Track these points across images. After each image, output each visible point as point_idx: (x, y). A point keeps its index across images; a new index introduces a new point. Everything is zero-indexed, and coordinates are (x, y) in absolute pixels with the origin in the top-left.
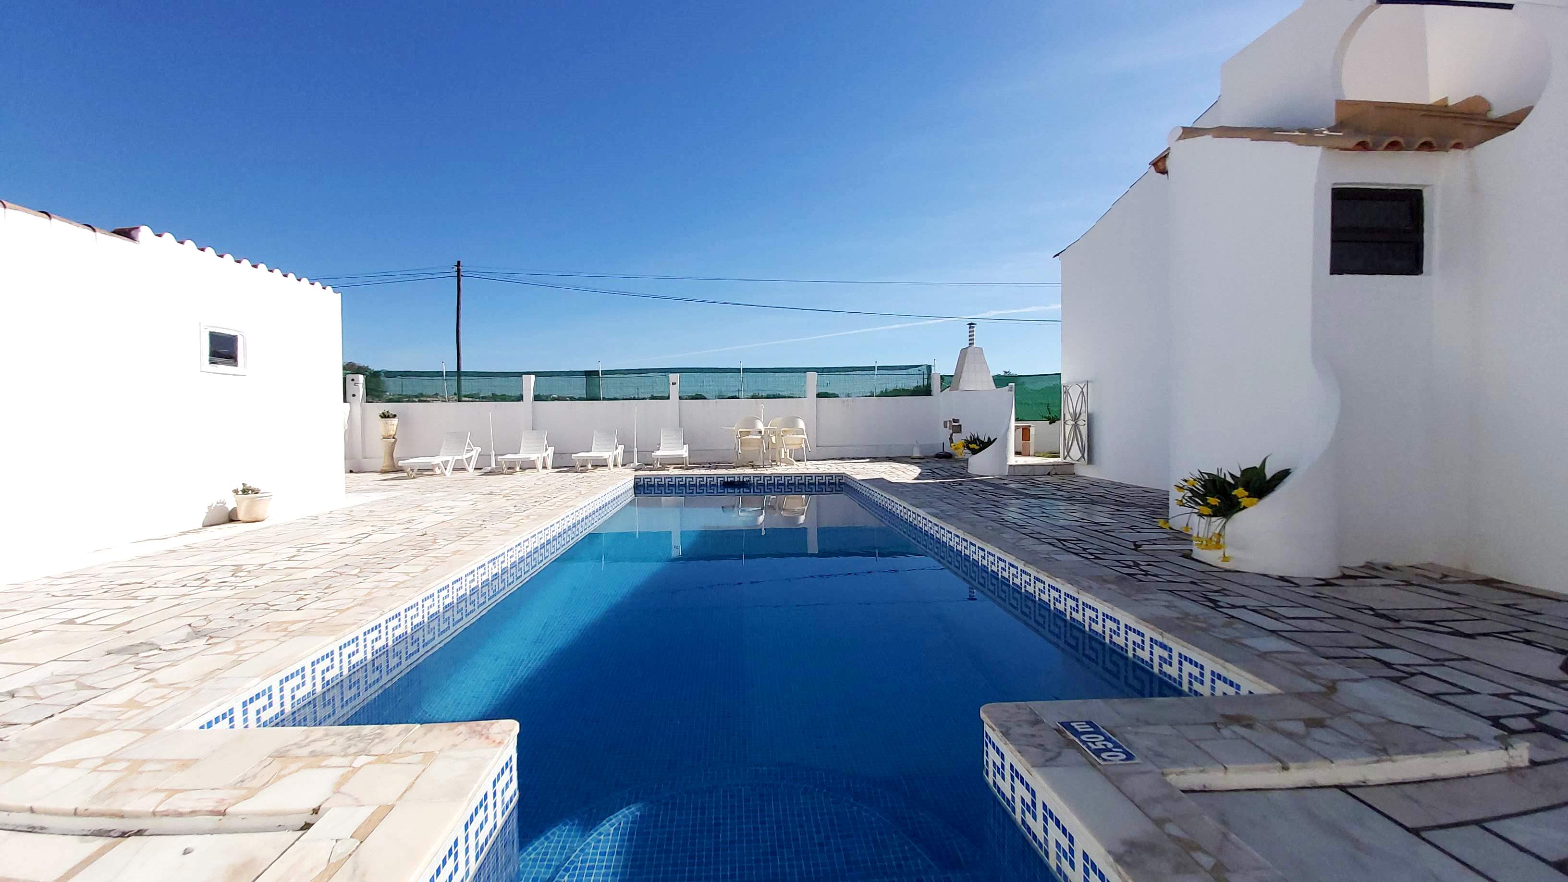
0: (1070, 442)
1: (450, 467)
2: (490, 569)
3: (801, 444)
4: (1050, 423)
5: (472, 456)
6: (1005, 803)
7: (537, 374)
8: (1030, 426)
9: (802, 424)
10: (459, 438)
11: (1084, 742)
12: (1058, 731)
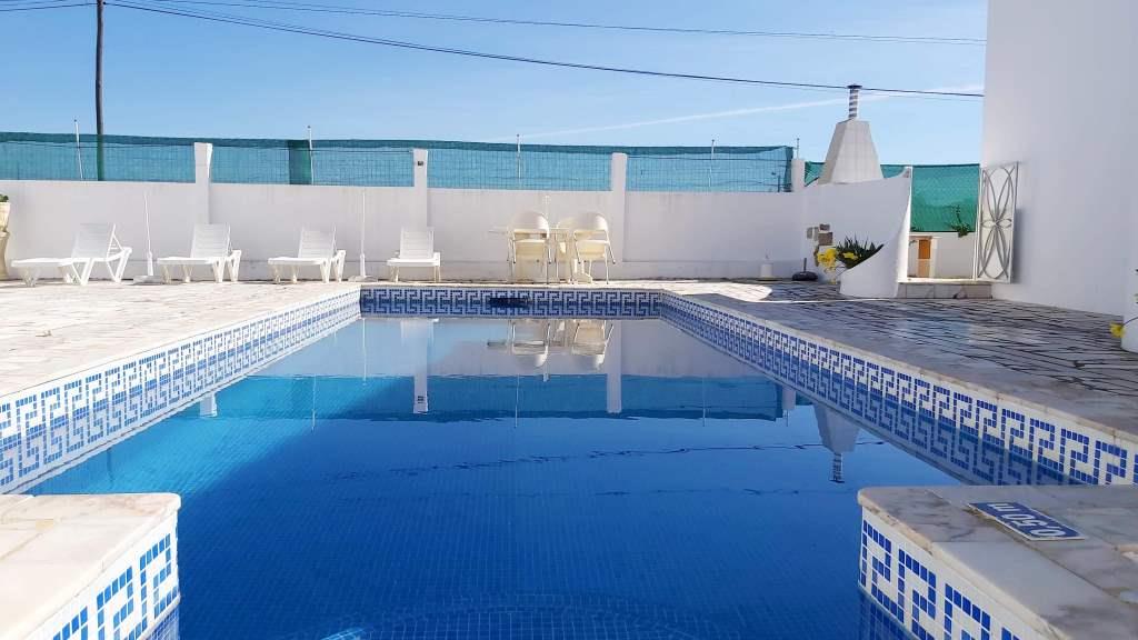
0: (988, 253)
1: (86, 274)
2: (143, 372)
3: (601, 253)
4: (960, 236)
5: (118, 260)
6: (889, 612)
7: (217, 143)
8: (931, 238)
9: (603, 225)
10: (99, 232)
11: (1006, 521)
12: (970, 511)
